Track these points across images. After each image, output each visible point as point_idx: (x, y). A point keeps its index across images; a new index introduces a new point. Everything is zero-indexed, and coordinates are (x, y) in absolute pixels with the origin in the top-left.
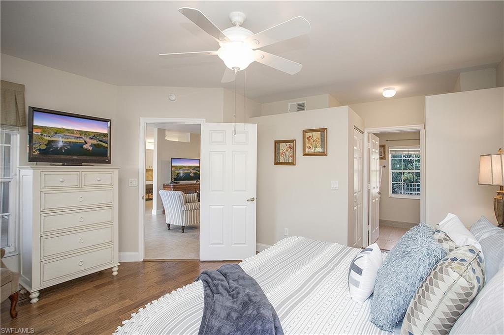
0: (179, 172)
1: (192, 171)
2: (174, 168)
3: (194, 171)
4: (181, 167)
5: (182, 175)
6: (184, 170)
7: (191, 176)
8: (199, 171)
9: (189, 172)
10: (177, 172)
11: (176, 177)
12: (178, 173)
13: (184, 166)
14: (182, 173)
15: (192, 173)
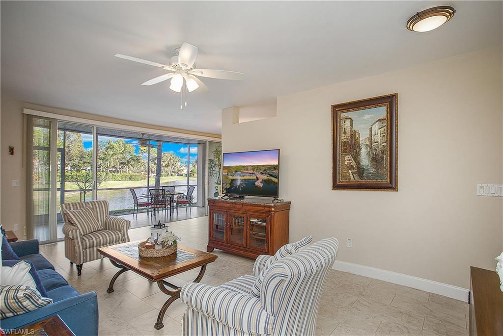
0: (234, 178)
1: (259, 175)
2: (226, 170)
3: (265, 177)
4: (237, 169)
5: (239, 183)
6: (243, 174)
7: (257, 187)
8: (277, 177)
9: (254, 177)
10: (231, 177)
11: (228, 186)
12: (233, 180)
13: (244, 167)
14: (239, 179)
15: (260, 180)
